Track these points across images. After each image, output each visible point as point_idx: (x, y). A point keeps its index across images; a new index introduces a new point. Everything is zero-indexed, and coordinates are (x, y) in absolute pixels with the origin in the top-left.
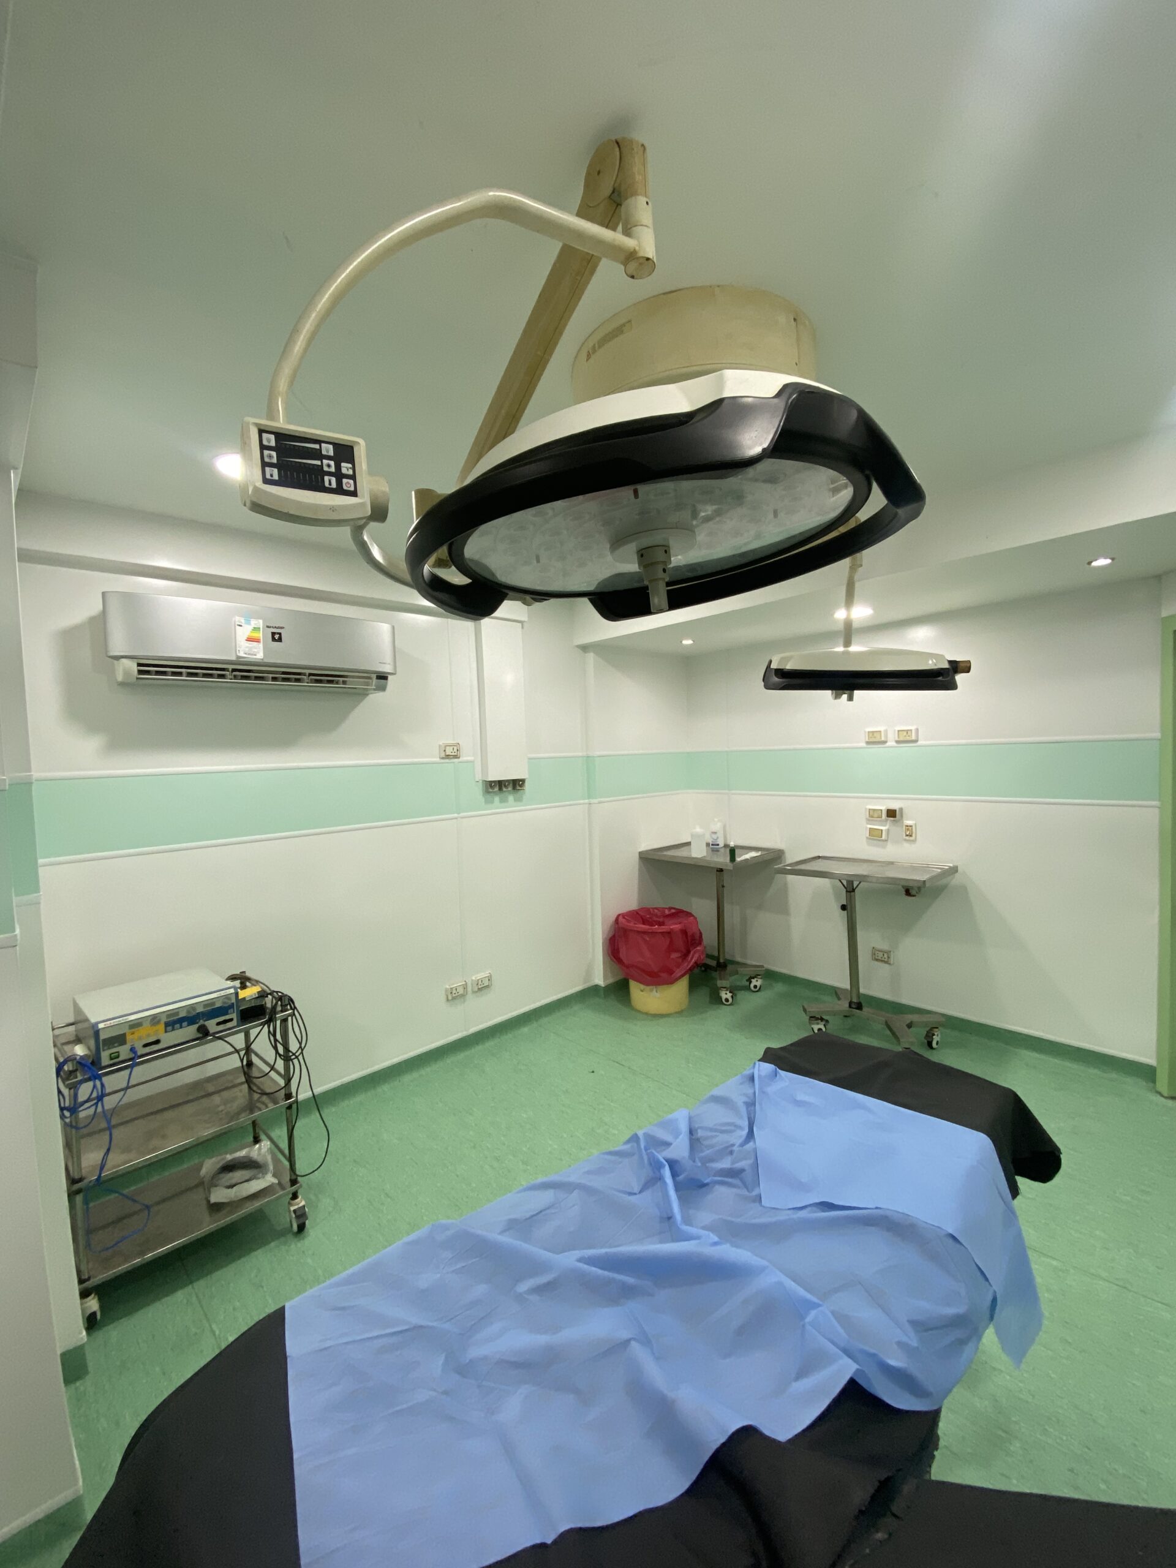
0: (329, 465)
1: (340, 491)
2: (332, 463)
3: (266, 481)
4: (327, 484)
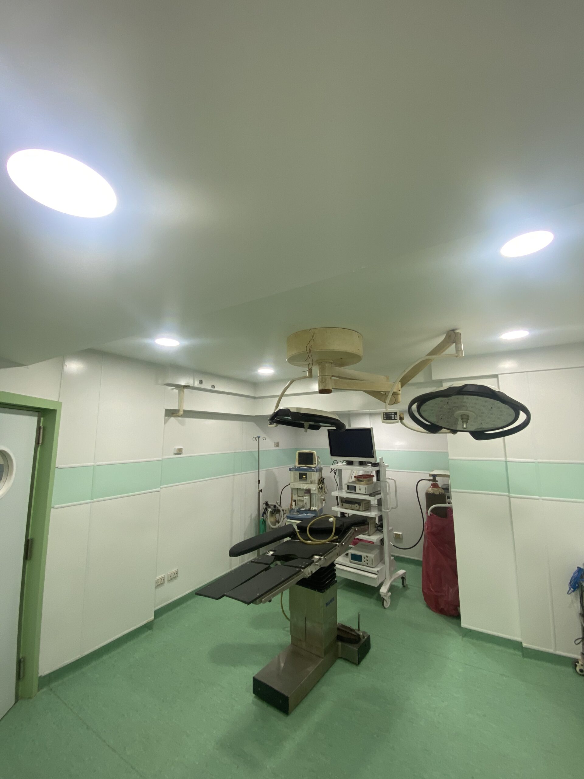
2: (393, 415)
3: (384, 420)
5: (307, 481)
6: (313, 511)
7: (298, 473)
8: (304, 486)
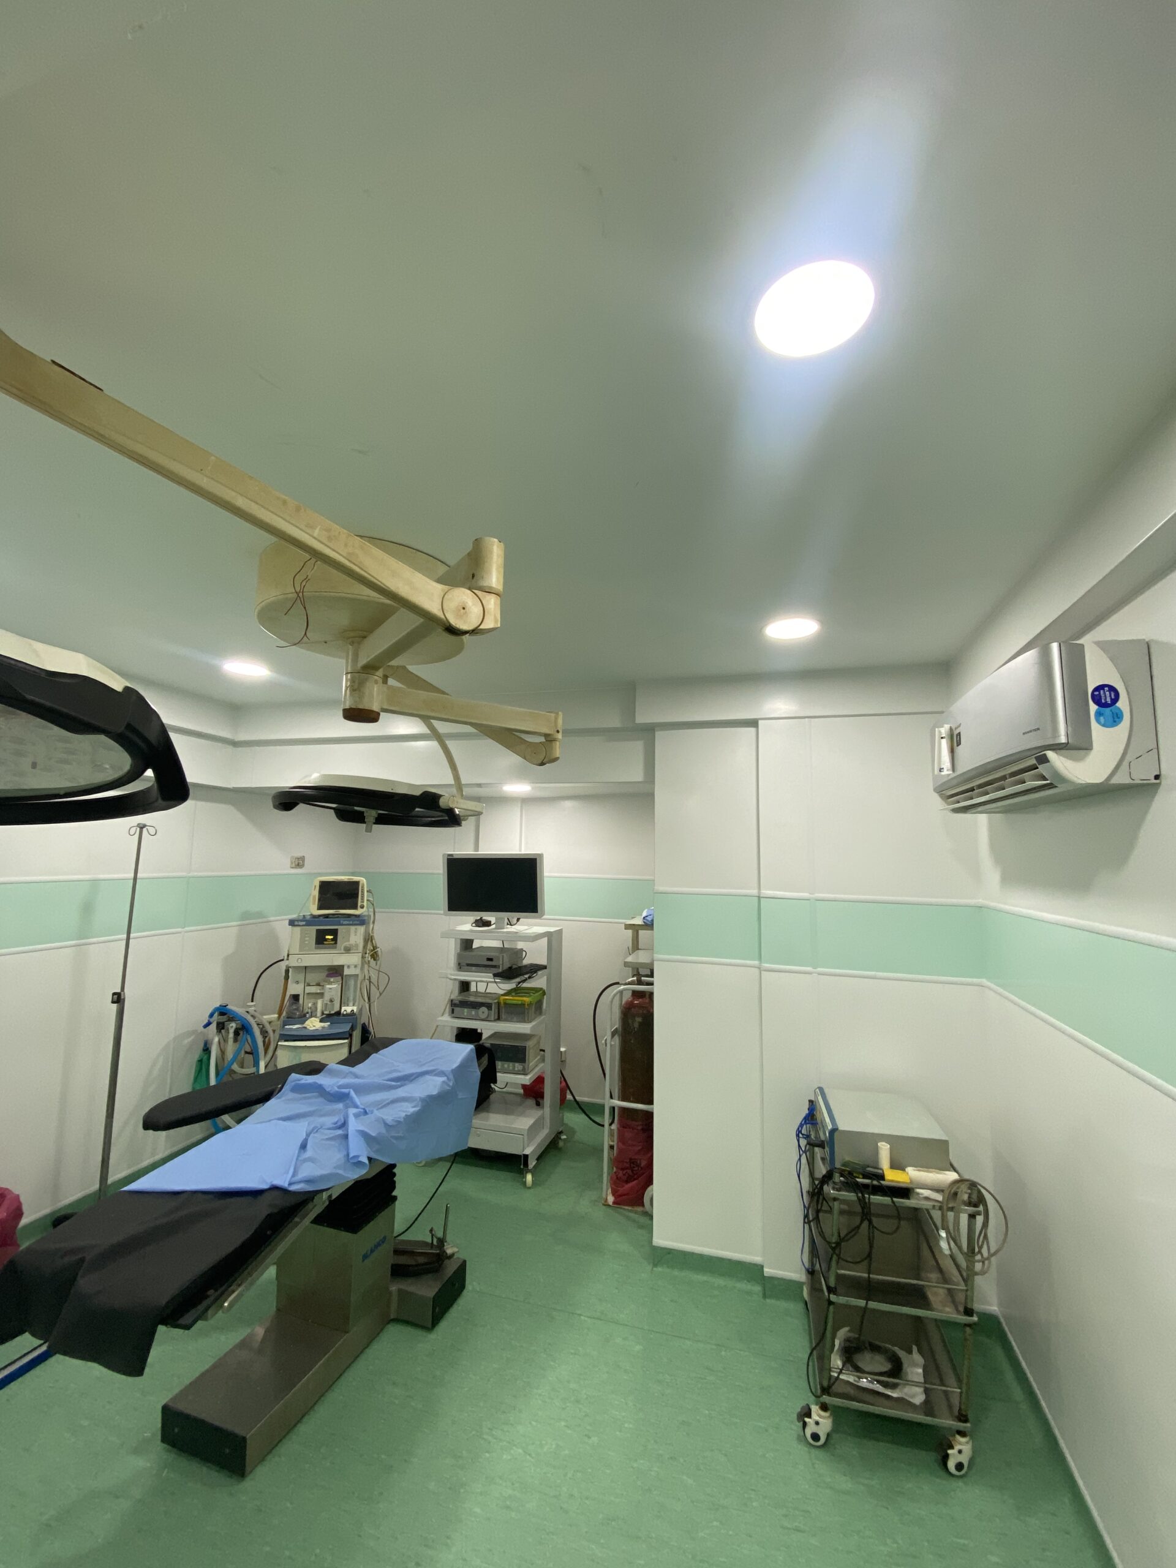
5: (336, 948)
7: (312, 930)
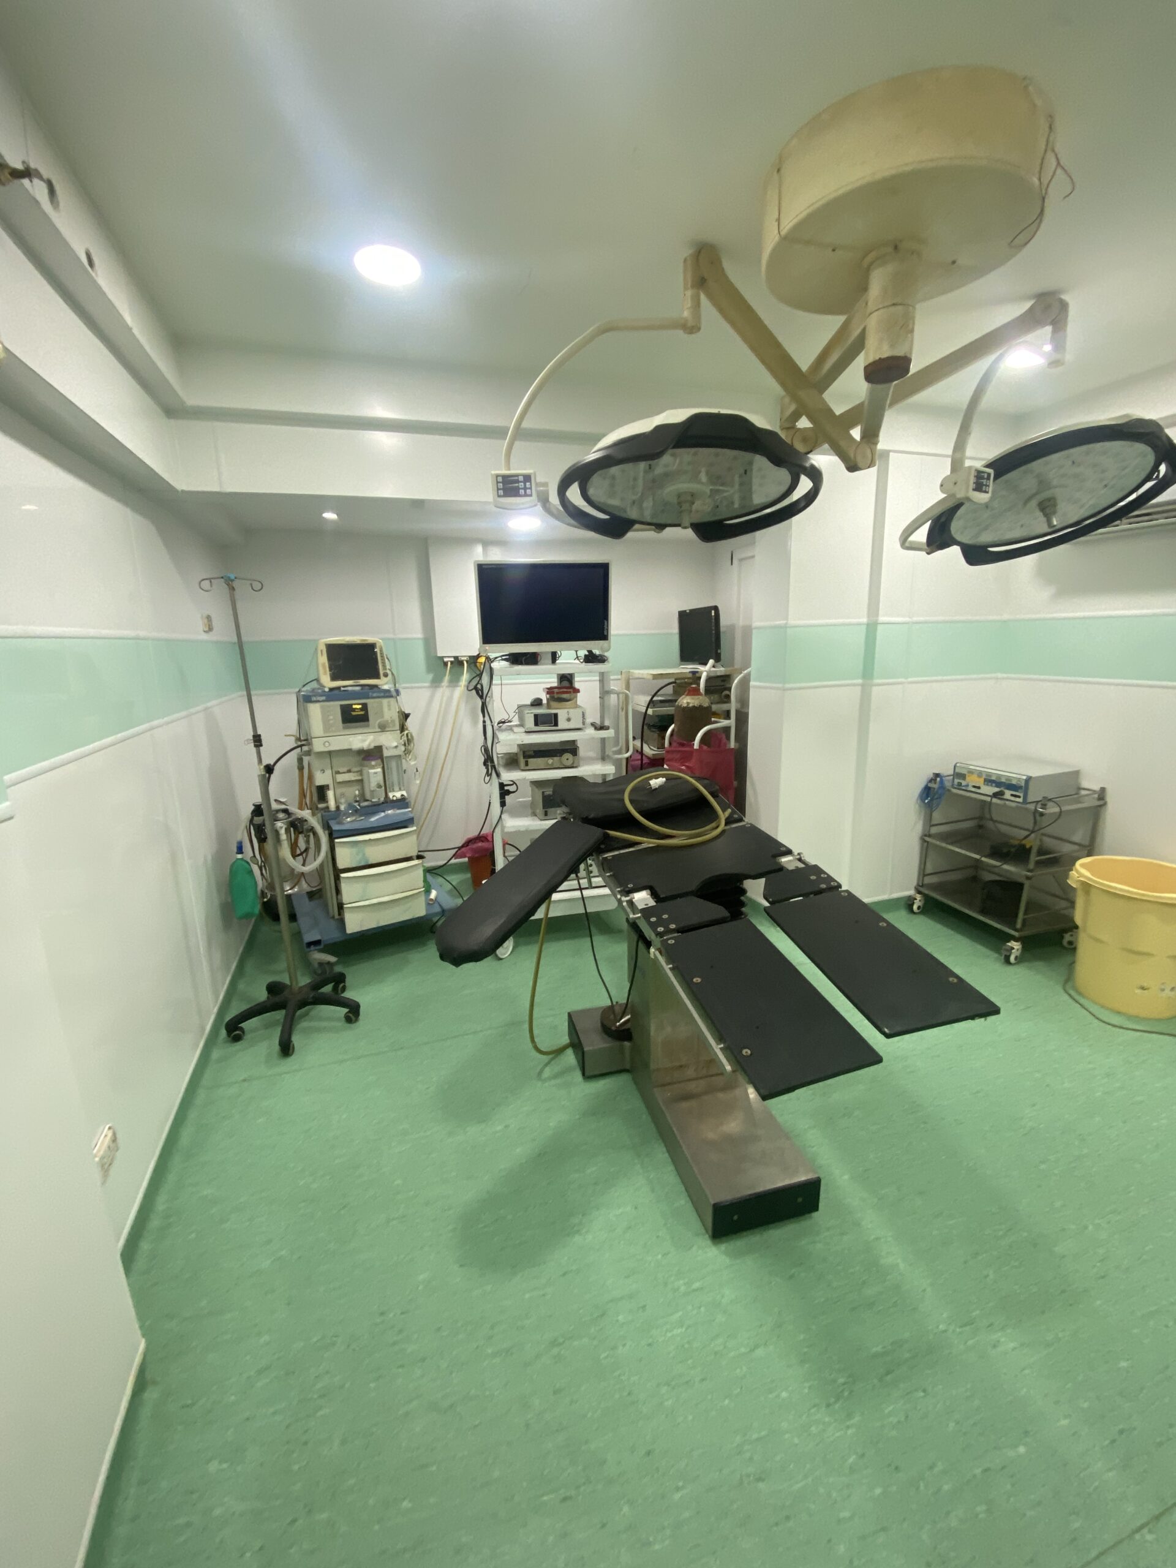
0: (521, 485)
1: (526, 495)
2: (522, 484)
3: (499, 496)
4: (520, 493)
5: (368, 726)
6: (398, 800)
7: (335, 705)
8: (364, 741)
